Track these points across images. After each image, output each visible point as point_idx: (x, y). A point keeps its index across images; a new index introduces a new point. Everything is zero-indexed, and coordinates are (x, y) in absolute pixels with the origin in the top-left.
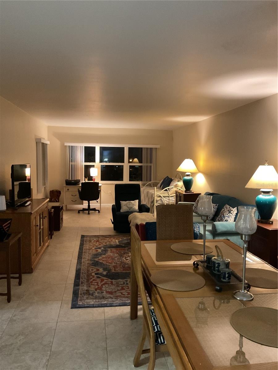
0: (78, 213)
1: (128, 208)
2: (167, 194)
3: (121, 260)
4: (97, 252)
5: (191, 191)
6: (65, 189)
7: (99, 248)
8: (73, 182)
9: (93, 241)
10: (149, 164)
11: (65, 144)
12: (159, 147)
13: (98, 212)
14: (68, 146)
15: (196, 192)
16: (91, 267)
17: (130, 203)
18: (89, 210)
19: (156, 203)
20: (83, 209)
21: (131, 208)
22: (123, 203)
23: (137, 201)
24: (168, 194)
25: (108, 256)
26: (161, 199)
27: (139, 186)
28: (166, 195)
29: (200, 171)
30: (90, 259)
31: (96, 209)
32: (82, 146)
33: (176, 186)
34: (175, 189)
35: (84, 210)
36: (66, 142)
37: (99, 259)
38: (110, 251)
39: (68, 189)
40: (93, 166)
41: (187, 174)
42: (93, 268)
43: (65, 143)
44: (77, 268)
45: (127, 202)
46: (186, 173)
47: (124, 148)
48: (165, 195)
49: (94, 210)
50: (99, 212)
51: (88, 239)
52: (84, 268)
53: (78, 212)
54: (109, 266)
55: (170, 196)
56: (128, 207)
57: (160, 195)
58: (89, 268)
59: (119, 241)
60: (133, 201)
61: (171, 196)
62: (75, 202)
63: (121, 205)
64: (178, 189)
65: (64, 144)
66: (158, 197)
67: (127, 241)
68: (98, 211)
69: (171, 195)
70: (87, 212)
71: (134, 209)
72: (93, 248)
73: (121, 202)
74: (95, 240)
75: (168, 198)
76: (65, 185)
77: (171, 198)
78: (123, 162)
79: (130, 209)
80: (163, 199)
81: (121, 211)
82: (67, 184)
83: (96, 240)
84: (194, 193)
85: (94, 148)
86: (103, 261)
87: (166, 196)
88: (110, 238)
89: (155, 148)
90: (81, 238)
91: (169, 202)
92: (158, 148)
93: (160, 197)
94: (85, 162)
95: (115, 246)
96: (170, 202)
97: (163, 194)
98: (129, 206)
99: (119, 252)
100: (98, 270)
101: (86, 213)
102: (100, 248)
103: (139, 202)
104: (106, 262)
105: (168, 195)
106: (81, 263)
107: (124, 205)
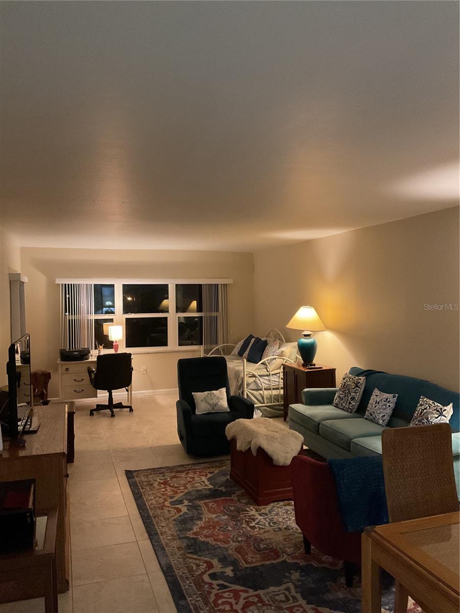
0: (91, 415)
1: (209, 406)
2: (265, 370)
3: (243, 531)
4: (181, 513)
5: (314, 365)
6: (61, 370)
7: (176, 501)
8: (76, 355)
9: (156, 484)
10: (214, 314)
11: (57, 282)
12: (232, 283)
13: (130, 412)
14: (62, 285)
15: (326, 366)
16: (191, 558)
17: (211, 395)
18: (112, 407)
19: (247, 387)
20: (98, 406)
21: (216, 405)
22: (199, 396)
23: (224, 390)
24: (268, 371)
25: (208, 522)
26: (255, 381)
28: (264, 372)
29: (328, 328)
30: (175, 534)
31: (124, 404)
32: (91, 283)
33: (281, 355)
34: (279, 361)
35: (100, 407)
36: (58, 278)
37: (195, 533)
38: (206, 509)
39: (67, 369)
40: (111, 320)
41: (306, 333)
42: (195, 559)
43: (56, 279)
44: (162, 563)
45: (206, 393)
46: (303, 331)
47: (168, 285)
48: (262, 373)
49: (120, 406)
50: (131, 410)
51: (143, 479)
52: (175, 560)
53: (89, 413)
54: (227, 549)
55: (271, 373)
56: (209, 404)
57: (254, 373)
58: (187, 559)
59: (209, 480)
60: (217, 390)
61: (272, 375)
62: (82, 393)
63: (194, 400)
64: (284, 359)
65: (55, 281)
66: (250, 377)
67: (225, 479)
68: (128, 409)
69: (273, 373)
70: (108, 411)
71: (221, 406)
72: (167, 504)
73: (193, 393)
74: (158, 480)
75: (267, 378)
76: (59, 361)
77: (272, 378)
78: (166, 311)
79: (213, 408)
80: (259, 380)
81: (197, 413)
82: (63, 360)
83: (162, 481)
84: (323, 369)
85: (111, 287)
86: (206, 537)
87: (265, 374)
88: (187, 474)
89: (224, 284)
90: (128, 478)
91: (269, 385)
92: (229, 284)
93: (254, 376)
94: (95, 313)
95: (208, 492)
96: (272, 385)
97: (258, 371)
98: (211, 402)
99: (224, 508)
100: (210, 566)
101: (105, 415)
102: (180, 502)
103: (228, 392)
104: (215, 540)
105: (267, 373)
106: (164, 549)
107: (202, 401)
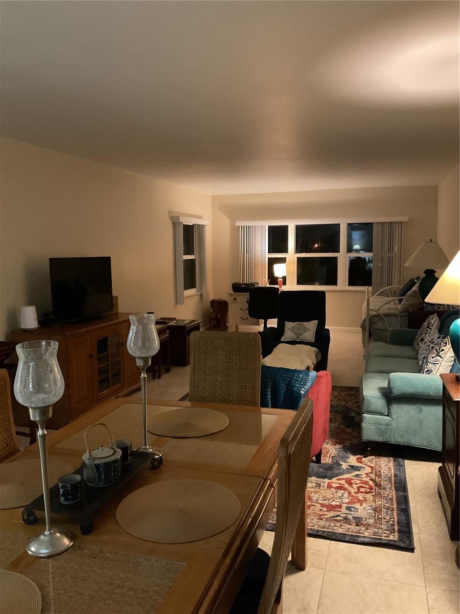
6: (233, 298)
11: (238, 224)
12: (407, 220)
14: (242, 227)
17: (300, 325)
23: (316, 322)
26: (380, 321)
27: (322, 294)
32: (265, 224)
34: (411, 302)
36: (238, 220)
39: (235, 299)
40: (284, 259)
43: (237, 222)
47: (340, 224)
63: (285, 328)
65: (235, 224)
66: (374, 316)
71: (307, 336)
73: (285, 322)
75: (395, 318)
76: (232, 292)
77: (401, 319)
78: (337, 251)
79: (298, 337)
81: (282, 340)
82: (234, 291)
85: (285, 229)
89: (399, 222)
92: (405, 222)
94: (269, 253)
98: (297, 332)
107: (290, 329)
